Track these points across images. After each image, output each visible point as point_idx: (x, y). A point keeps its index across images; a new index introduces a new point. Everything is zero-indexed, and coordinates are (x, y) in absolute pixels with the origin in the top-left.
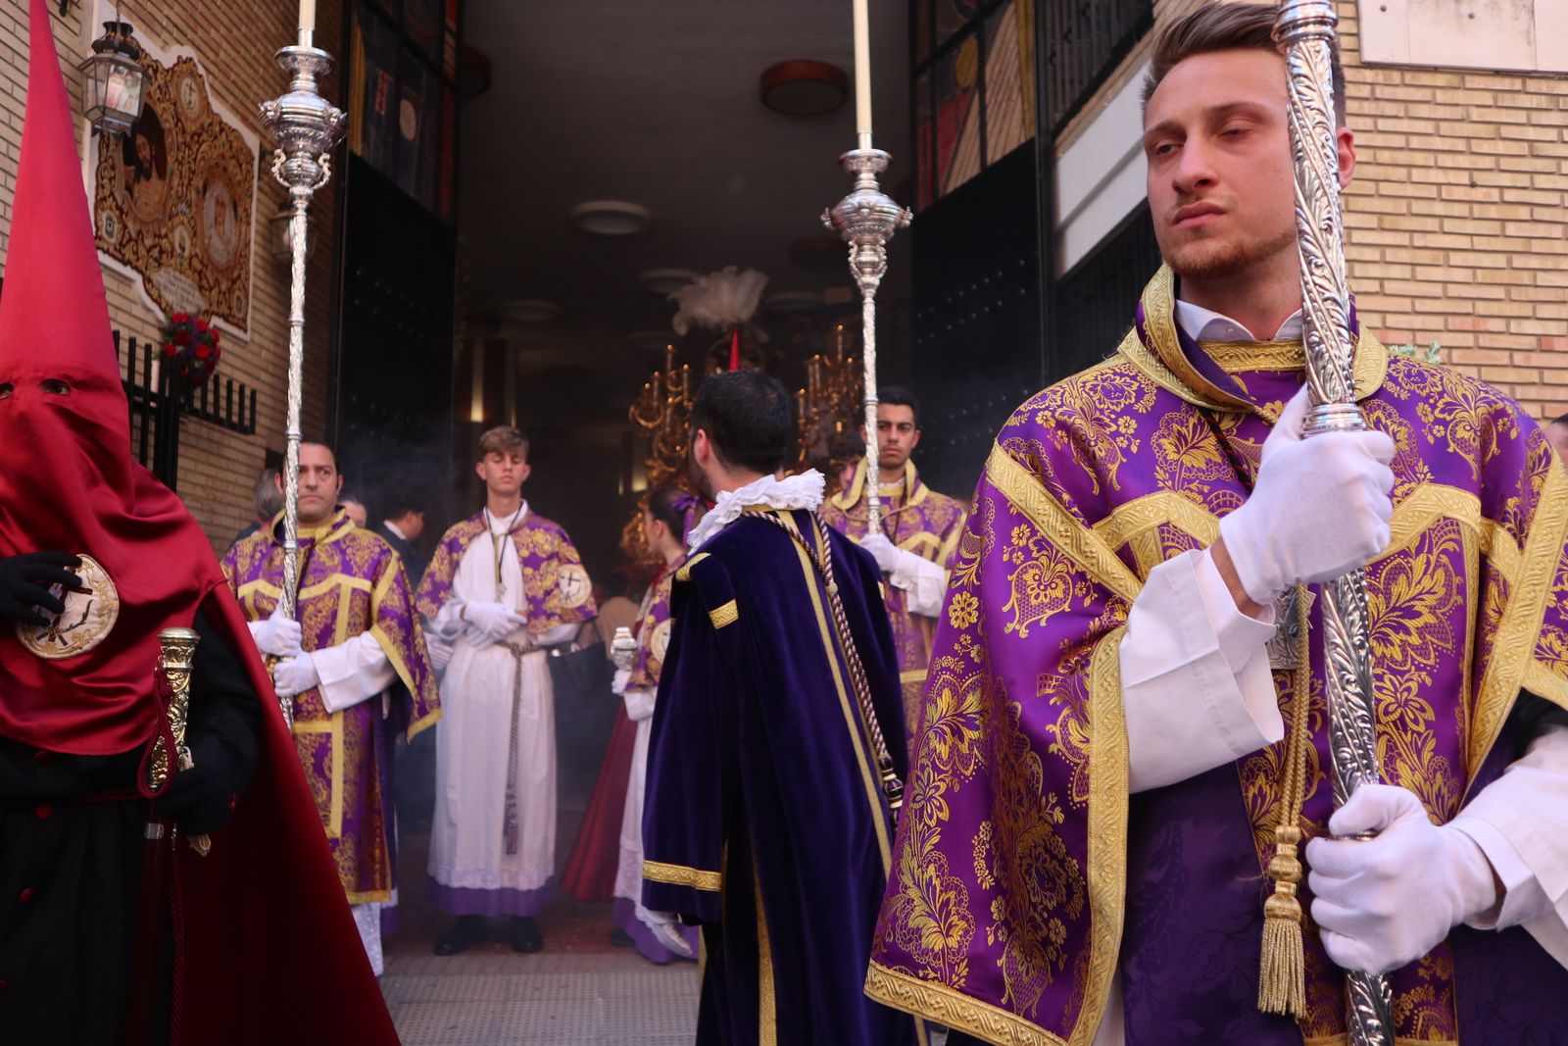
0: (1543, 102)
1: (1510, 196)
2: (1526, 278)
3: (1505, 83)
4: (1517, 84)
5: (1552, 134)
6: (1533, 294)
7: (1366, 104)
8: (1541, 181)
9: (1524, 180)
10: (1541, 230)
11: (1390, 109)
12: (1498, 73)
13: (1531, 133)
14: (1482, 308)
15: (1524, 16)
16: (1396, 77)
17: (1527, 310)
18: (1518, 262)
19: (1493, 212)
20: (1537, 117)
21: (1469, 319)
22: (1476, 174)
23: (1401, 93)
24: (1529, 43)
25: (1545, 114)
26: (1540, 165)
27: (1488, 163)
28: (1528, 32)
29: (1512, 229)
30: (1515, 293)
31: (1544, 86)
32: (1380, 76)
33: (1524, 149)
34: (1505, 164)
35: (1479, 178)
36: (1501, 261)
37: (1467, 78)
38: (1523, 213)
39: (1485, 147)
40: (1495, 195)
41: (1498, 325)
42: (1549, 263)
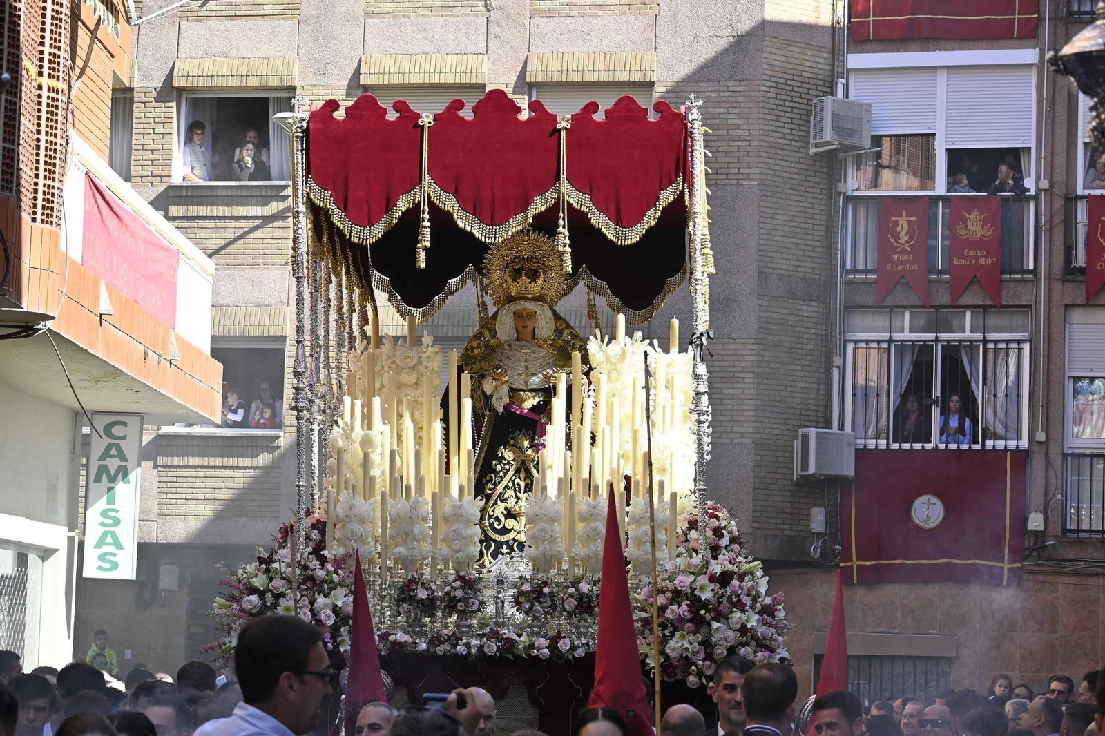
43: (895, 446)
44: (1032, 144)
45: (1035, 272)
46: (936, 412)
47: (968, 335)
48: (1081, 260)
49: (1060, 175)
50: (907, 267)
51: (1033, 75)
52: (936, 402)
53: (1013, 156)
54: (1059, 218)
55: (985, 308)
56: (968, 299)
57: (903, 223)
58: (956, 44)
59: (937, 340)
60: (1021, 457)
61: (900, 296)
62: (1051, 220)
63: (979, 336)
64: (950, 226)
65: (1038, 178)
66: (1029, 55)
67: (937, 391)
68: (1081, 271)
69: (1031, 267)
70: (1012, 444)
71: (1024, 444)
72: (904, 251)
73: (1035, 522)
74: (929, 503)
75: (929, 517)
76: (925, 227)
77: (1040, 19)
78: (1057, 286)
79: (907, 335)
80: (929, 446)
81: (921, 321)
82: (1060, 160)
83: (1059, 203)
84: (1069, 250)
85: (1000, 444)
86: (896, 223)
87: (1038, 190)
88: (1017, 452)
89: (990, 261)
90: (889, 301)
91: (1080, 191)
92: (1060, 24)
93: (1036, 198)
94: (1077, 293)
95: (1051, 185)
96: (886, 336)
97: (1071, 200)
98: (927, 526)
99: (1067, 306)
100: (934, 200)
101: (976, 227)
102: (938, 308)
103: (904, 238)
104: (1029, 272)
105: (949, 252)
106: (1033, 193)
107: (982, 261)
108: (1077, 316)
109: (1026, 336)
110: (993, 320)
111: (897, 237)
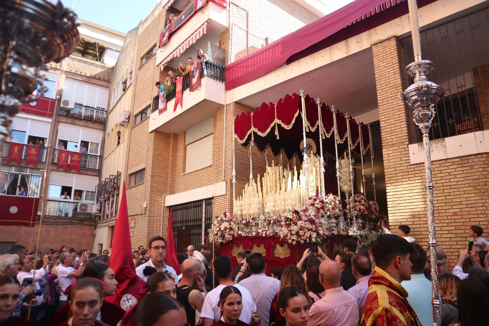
0: (451, 164)
1: (445, 184)
2: (450, 201)
3: (442, 162)
4: (445, 161)
5: (454, 170)
6: (451, 204)
7: (413, 172)
8: (452, 180)
9: (448, 181)
10: (453, 190)
11: (418, 172)
12: (440, 160)
13: (449, 171)
14: (440, 208)
15: (444, 148)
16: (418, 165)
17: (451, 207)
18: (448, 198)
19: (441, 188)
20: (450, 167)
21: (437, 211)
22: (437, 181)
23: (420, 168)
24: (445, 153)
25: (451, 166)
26: (451, 177)
27: (439, 178)
28: (445, 151)
29: (446, 191)
30: (447, 204)
31: (451, 161)
32: (415, 166)
33: (448, 174)
34: (443, 178)
35: (438, 182)
36: (444, 198)
37: (434, 162)
38: (448, 187)
39: (439, 175)
40: (441, 185)
41: (444, 211)
42: (455, 197)
43: (7, 195)
44: (48, 138)
45: (45, 163)
46: (18, 189)
47: (28, 173)
48: (56, 161)
49: (53, 145)
50: (16, 157)
51: (50, 124)
52: (18, 187)
53: (43, 139)
54: (52, 153)
55: (33, 168)
56: (29, 166)
57: (16, 148)
58: (34, 115)
59: (20, 174)
60: (37, 200)
61: (13, 163)
62: (50, 153)
63: (31, 174)
64: (27, 151)
65: (48, 144)
66: (50, 120)
67: (19, 184)
68: (55, 164)
69: (44, 161)
70: (35, 197)
71: (38, 197)
72: (15, 154)
73: (39, 213)
74: (14, 208)
75: (13, 211)
76: (21, 151)
77: (53, 114)
78: (50, 166)
79: (13, 172)
80: (15, 196)
81: (17, 169)
82: (54, 141)
83: (52, 150)
84: (53, 159)
85: (32, 197)
86: (14, 148)
87: (48, 146)
88: (36, 198)
89: (36, 159)
90: (10, 164)
91: (56, 148)
92: (57, 116)
93: (47, 148)
94: (55, 168)
95: (51, 146)
96: (8, 171)
97: (55, 150)
98: (13, 213)
99: (52, 170)
100: (24, 145)
101: (33, 151)
102: (22, 167)
103: (16, 151)
104: (44, 162)
105: (25, 156)
106: (46, 147)
107: (34, 158)
108: (53, 173)
109: (41, 175)
110: (34, 171)
111: (14, 151)
